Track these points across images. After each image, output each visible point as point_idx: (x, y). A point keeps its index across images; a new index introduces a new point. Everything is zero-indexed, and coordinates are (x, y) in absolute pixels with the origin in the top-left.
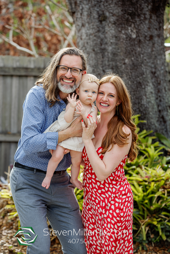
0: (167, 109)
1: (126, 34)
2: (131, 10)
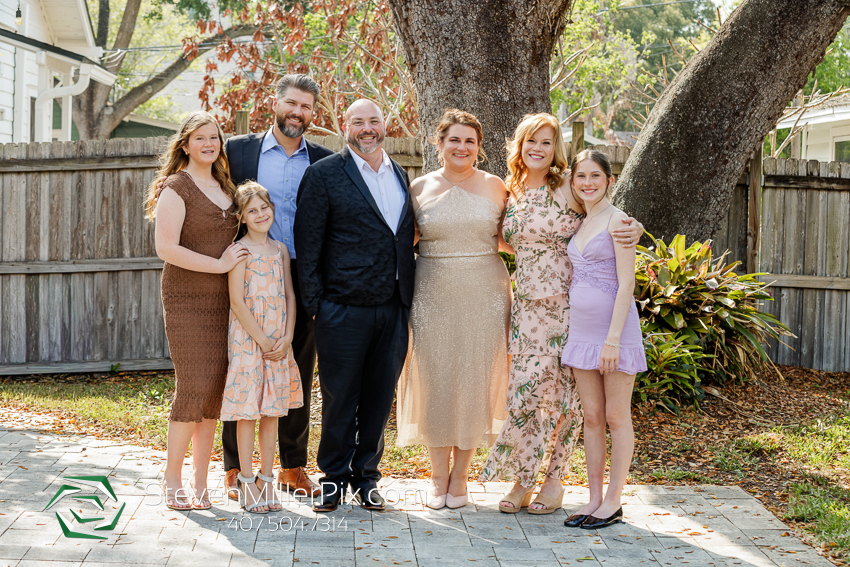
1: (494, 95)
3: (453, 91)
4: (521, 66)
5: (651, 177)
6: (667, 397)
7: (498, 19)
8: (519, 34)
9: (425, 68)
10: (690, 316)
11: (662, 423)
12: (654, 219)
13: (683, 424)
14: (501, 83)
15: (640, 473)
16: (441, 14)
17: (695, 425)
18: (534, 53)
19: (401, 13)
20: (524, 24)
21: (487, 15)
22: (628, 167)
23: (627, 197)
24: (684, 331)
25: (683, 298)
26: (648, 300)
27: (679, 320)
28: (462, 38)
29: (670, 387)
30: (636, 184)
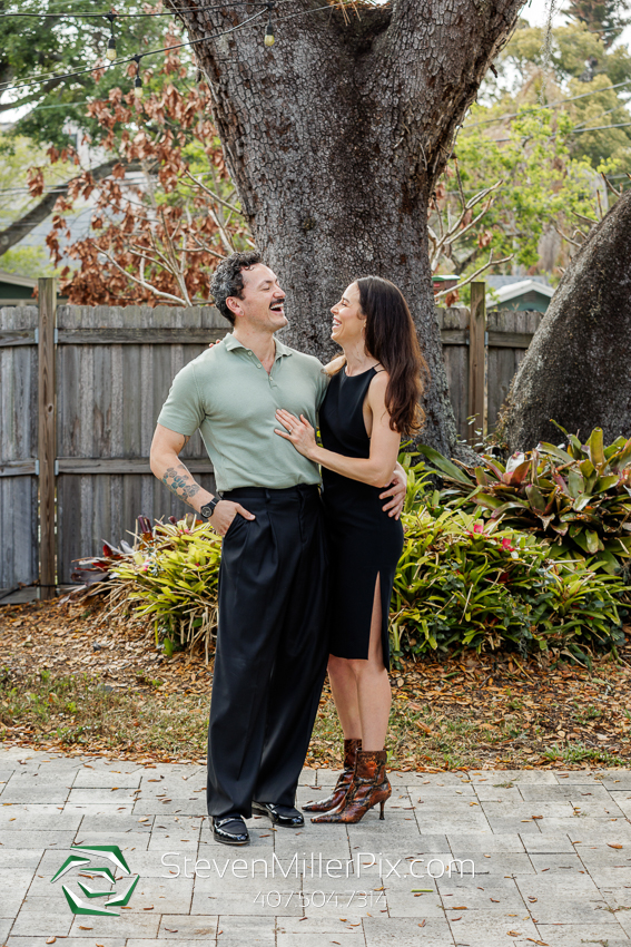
0: (440, 398)
1: (354, 253)
2: (362, 206)
3: (301, 250)
4: (389, 215)
5: (565, 352)
6: (575, 644)
7: (357, 154)
8: (384, 174)
9: (266, 220)
10: (610, 535)
11: (567, 679)
12: (570, 407)
13: (595, 680)
14: (362, 238)
15: (529, 751)
16: (285, 149)
17: (611, 681)
18: (405, 198)
19: (234, 150)
20: (391, 160)
21: (343, 150)
22: (536, 340)
23: (535, 379)
24: (600, 555)
25: (600, 512)
26: (553, 517)
27: (593, 542)
28: (311, 181)
29: (578, 632)
30: (546, 362)
